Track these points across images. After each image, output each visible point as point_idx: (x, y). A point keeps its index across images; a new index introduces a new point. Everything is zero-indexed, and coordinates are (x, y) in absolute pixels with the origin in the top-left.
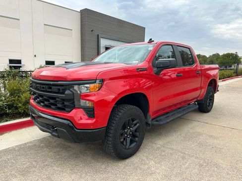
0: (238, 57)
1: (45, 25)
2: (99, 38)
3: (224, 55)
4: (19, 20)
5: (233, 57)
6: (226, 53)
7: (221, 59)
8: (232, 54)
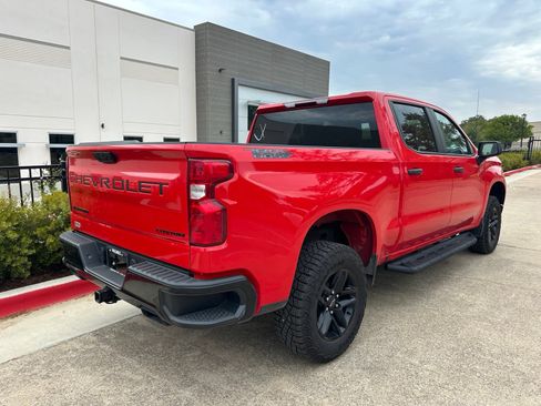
0: (527, 123)
1: (122, 58)
2: (236, 84)
3: (496, 120)
4: (68, 48)
5: (514, 124)
6: (499, 116)
7: (489, 130)
8: (513, 118)
